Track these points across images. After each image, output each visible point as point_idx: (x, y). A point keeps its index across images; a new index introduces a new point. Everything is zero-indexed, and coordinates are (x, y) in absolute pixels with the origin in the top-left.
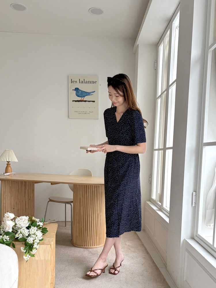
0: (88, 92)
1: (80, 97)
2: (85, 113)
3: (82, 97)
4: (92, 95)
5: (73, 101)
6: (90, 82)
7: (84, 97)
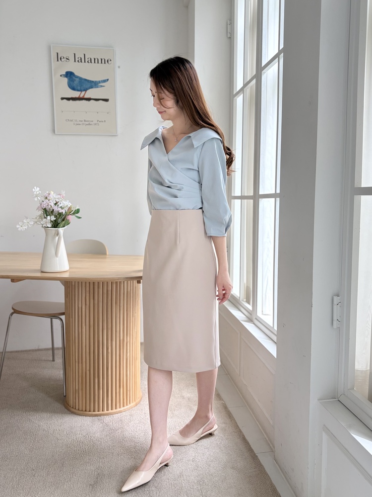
0: (93, 81)
1: (78, 91)
2: (89, 124)
3: (81, 91)
4: (102, 86)
5: (62, 99)
6: (96, 61)
7: (86, 90)
